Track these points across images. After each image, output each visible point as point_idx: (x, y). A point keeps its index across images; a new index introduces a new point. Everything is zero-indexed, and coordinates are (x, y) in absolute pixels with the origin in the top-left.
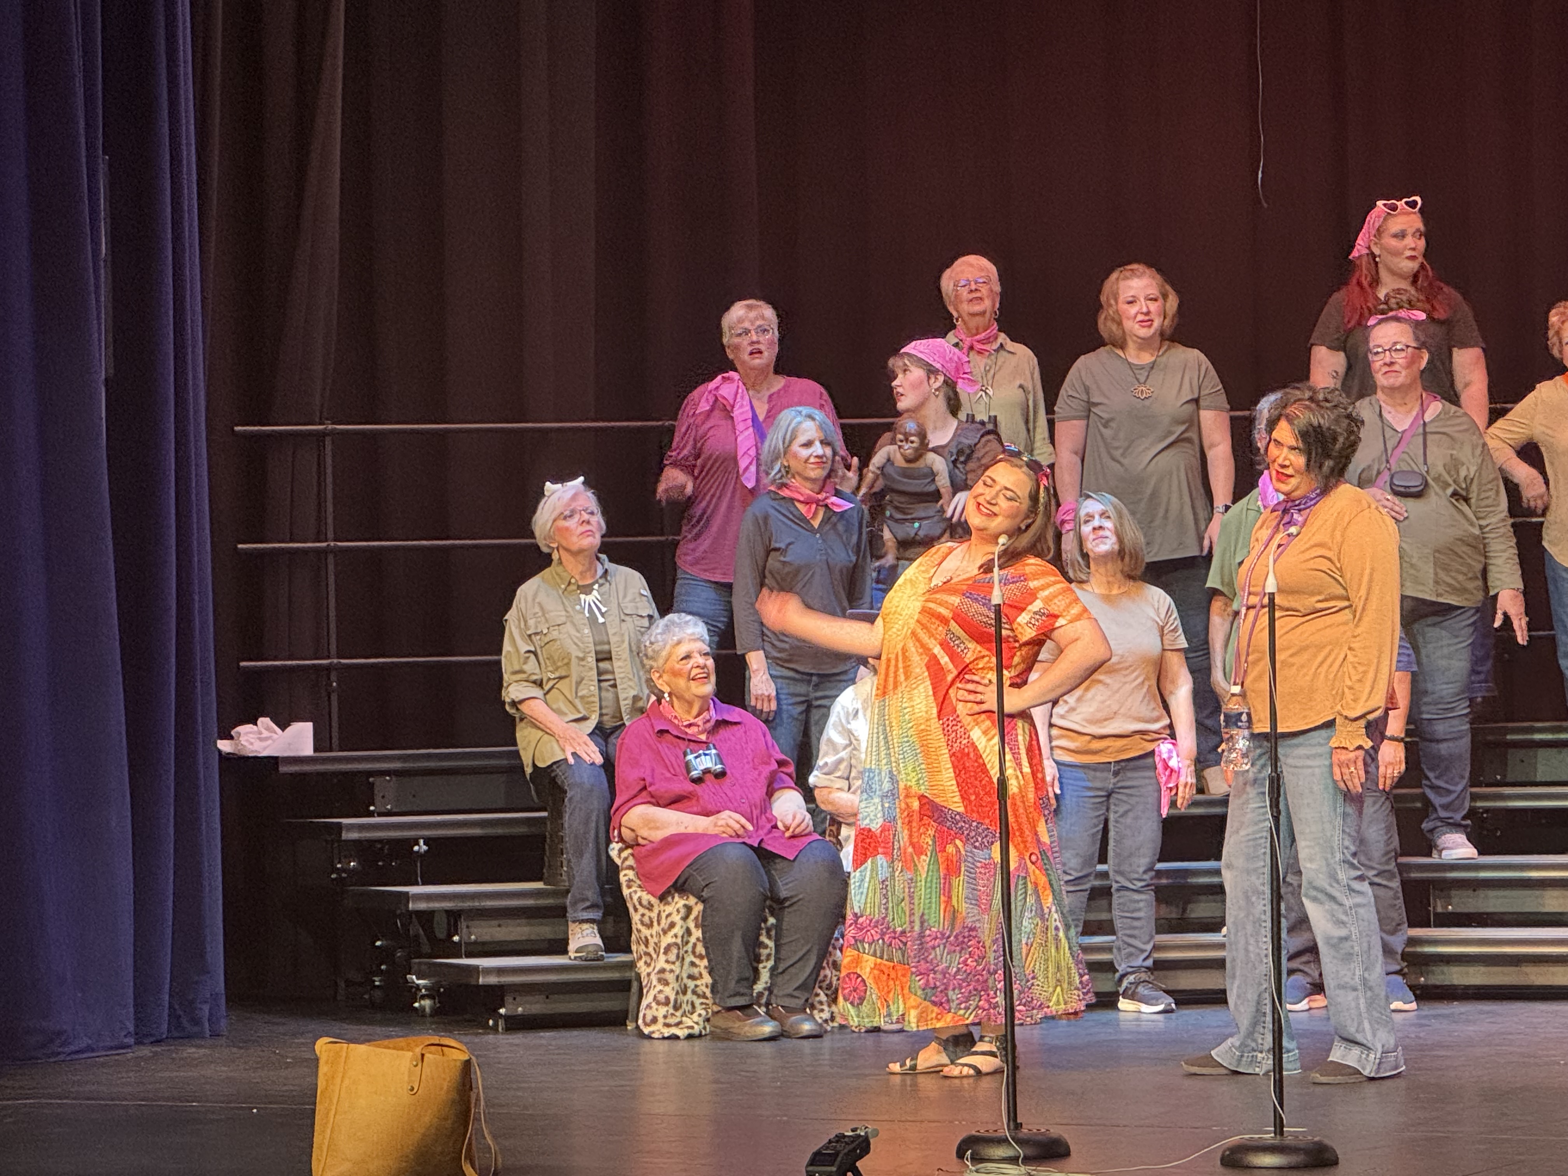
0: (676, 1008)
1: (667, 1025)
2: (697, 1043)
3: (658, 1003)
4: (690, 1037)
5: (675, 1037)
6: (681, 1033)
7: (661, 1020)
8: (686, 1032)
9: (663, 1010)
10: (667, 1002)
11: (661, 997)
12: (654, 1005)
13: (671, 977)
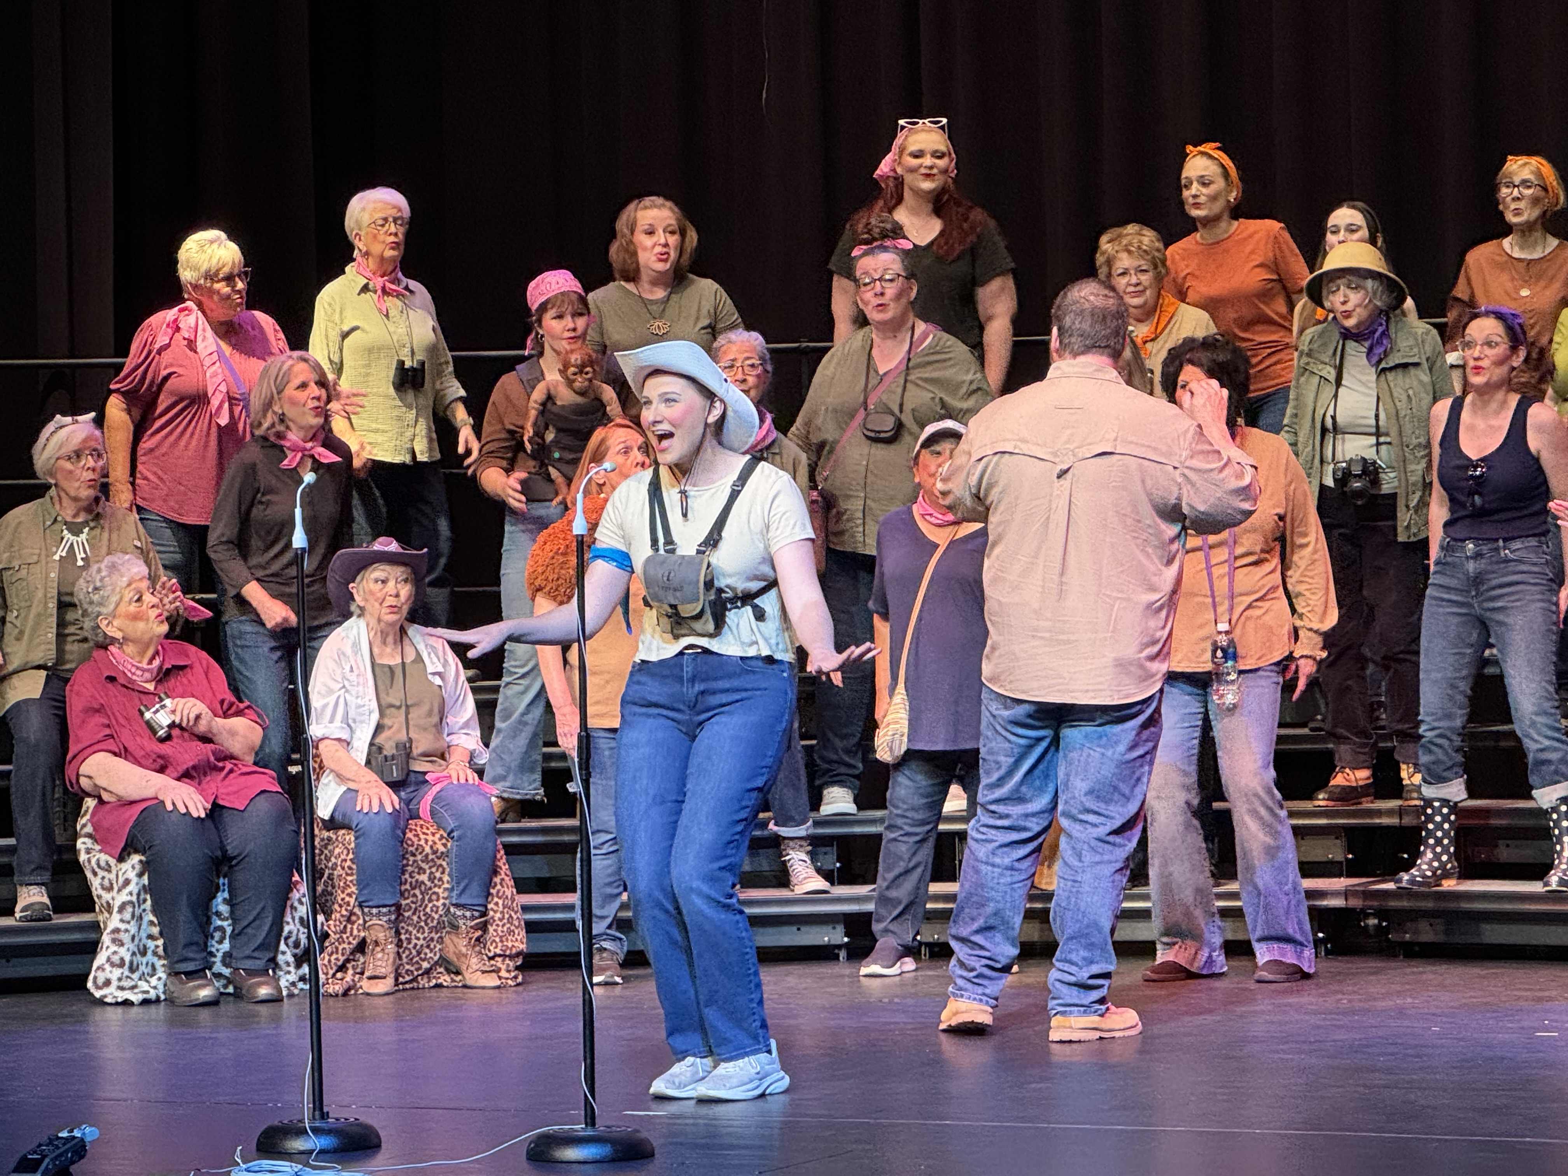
0: (132, 970)
1: (121, 988)
2: (153, 1009)
3: (113, 965)
5: (127, 1003)
6: (136, 998)
7: (115, 983)
8: (141, 997)
9: (117, 972)
10: (122, 964)
11: (116, 959)
12: (107, 967)
13: (126, 938)
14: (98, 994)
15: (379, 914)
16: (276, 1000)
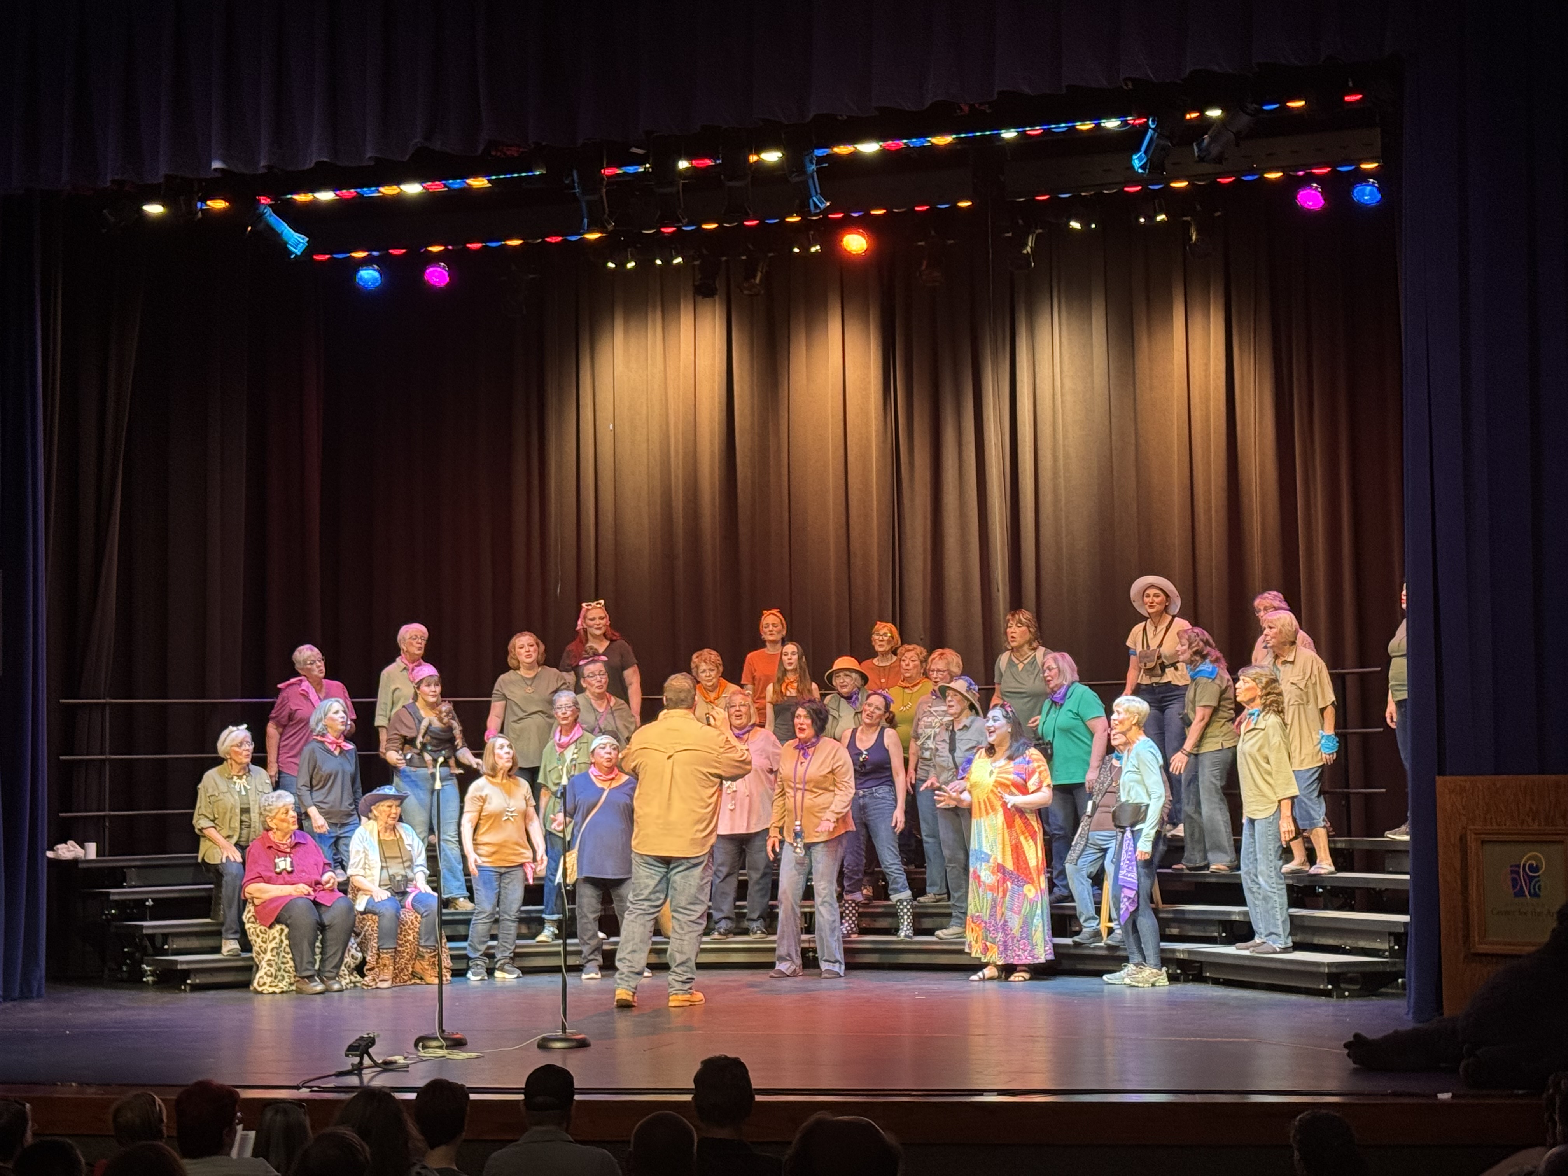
0: (276, 978)
1: (270, 986)
2: (285, 995)
3: (268, 976)
4: (282, 992)
5: (274, 993)
6: (278, 990)
7: (268, 984)
8: (280, 990)
9: (270, 979)
10: (271, 976)
11: (269, 973)
12: (265, 977)
13: (273, 963)
14: (260, 989)
15: (386, 953)
16: (341, 991)
